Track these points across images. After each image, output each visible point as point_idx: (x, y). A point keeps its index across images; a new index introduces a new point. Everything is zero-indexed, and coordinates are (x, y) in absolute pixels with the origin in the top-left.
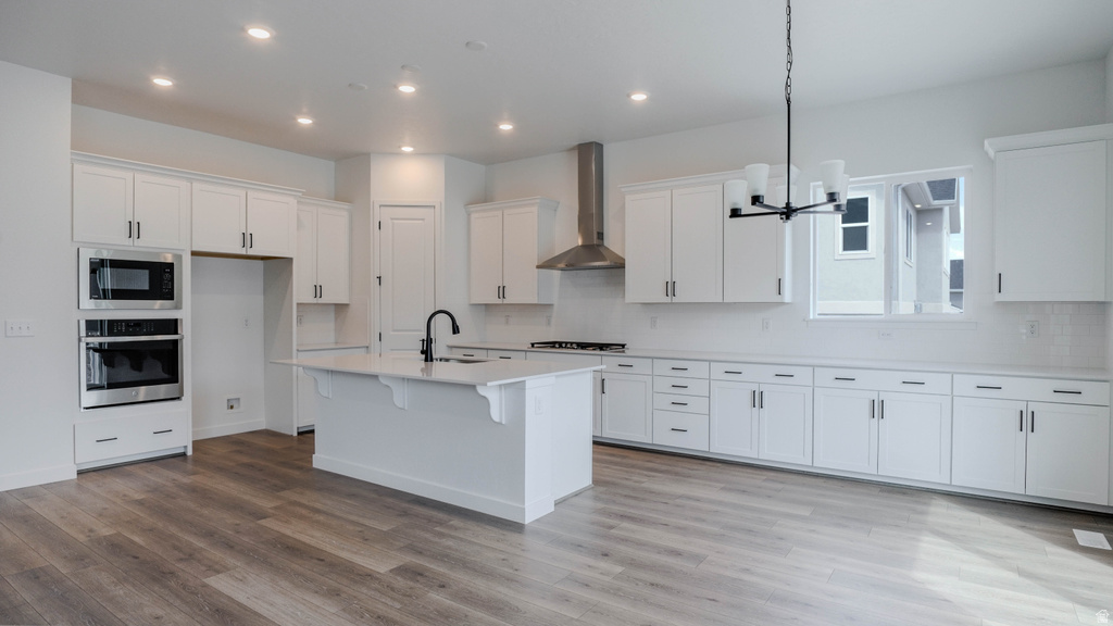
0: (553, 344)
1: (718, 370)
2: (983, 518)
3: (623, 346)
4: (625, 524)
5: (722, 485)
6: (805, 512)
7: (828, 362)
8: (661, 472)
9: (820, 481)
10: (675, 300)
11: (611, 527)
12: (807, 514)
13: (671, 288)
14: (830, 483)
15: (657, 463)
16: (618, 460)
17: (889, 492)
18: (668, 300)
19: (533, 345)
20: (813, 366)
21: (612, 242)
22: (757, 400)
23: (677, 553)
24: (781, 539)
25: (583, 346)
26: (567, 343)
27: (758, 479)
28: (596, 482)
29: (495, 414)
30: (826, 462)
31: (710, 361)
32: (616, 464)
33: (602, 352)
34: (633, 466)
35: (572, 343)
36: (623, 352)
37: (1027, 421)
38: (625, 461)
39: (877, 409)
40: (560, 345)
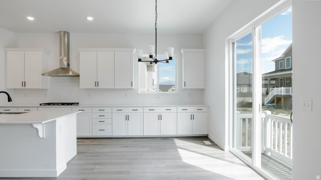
0: (49, 104)
1: (115, 110)
2: (187, 142)
3: (78, 103)
4: (97, 167)
5: (121, 146)
6: (148, 149)
7: (147, 105)
8: (99, 145)
9: (146, 139)
10: (98, 88)
11: (93, 169)
12: (149, 150)
13: (97, 84)
14: (149, 139)
15: (96, 142)
16: (81, 143)
17: (164, 139)
18: (96, 88)
19: (41, 105)
20: (143, 107)
21: (73, 67)
22: (127, 118)
23: (120, 173)
24: (147, 159)
25: (63, 104)
26: (56, 103)
27: (129, 142)
28: (78, 153)
29: (41, 135)
30: (147, 134)
31: (112, 107)
32: (82, 145)
33: (72, 106)
34: (88, 145)
35: (58, 103)
36: (78, 105)
37: (192, 117)
38: (84, 143)
39: (160, 117)
40: (53, 104)
